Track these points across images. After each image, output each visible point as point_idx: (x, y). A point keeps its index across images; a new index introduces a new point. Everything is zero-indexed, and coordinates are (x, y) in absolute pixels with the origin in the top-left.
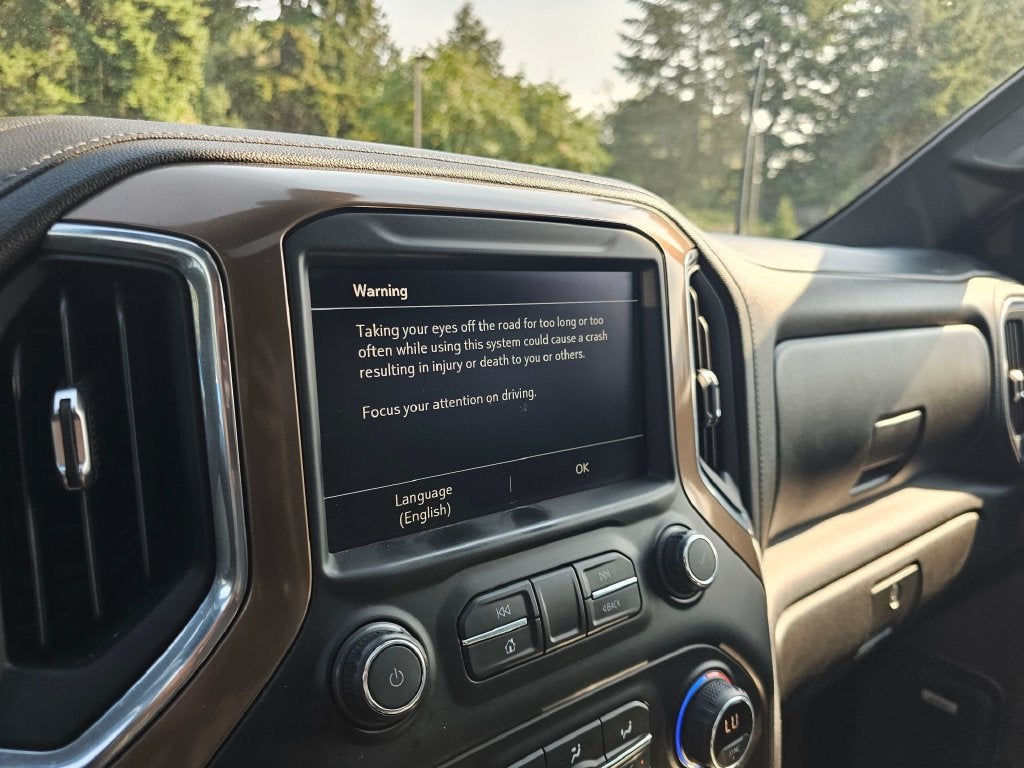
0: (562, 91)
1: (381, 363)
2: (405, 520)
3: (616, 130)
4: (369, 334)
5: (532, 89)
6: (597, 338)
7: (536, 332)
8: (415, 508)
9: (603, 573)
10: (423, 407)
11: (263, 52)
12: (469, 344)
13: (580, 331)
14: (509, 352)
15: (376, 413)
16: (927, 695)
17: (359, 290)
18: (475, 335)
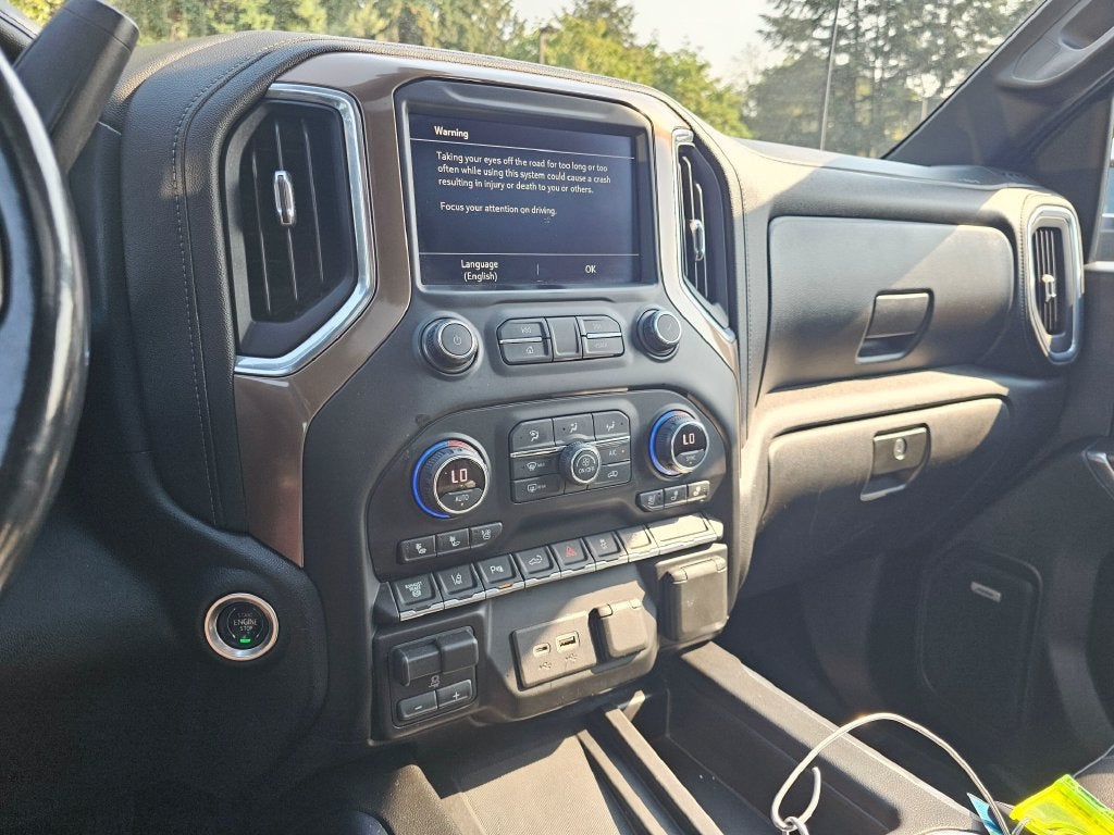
0: (700, 61)
1: (452, 177)
2: (468, 276)
3: (760, 102)
4: (444, 158)
5: (666, 59)
6: (602, 180)
7: (556, 171)
8: (473, 271)
9: (597, 326)
10: (478, 209)
11: (381, 31)
12: (509, 173)
13: (588, 174)
14: (537, 181)
15: (449, 207)
16: (975, 586)
17: (438, 130)
18: (513, 167)
